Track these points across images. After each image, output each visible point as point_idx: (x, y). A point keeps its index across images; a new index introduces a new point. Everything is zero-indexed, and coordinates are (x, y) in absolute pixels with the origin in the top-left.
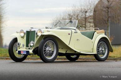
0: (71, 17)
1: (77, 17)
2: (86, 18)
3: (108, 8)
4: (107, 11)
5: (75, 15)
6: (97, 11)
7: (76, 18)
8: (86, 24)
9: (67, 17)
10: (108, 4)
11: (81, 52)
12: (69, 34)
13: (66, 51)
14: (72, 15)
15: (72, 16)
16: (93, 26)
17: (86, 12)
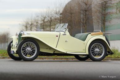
3: (86, 11)
4: (85, 14)
6: (73, 14)
10: (86, 7)
11: (67, 53)
12: (57, 36)
13: (54, 52)
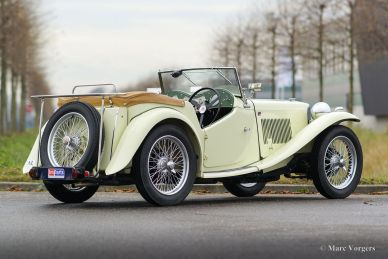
0: (273, 24)
1: (294, 22)
2: (321, 28)
5: (285, 17)
7: (290, 26)
8: (323, 49)
9: (260, 24)
14: (276, 16)
15: (278, 20)
16: (343, 57)
17: (322, 7)
